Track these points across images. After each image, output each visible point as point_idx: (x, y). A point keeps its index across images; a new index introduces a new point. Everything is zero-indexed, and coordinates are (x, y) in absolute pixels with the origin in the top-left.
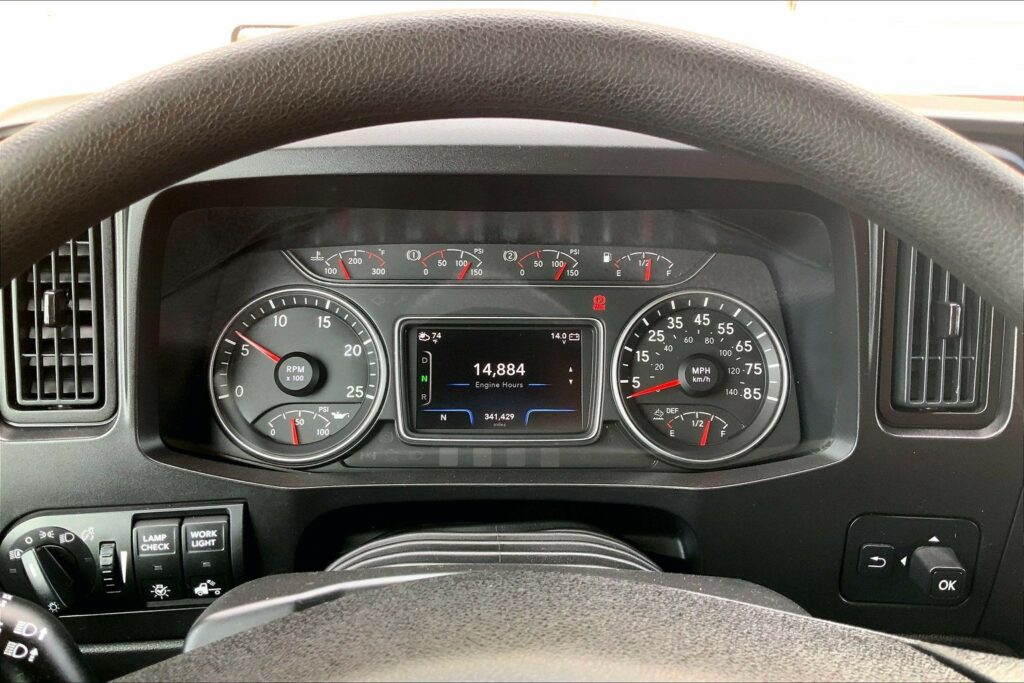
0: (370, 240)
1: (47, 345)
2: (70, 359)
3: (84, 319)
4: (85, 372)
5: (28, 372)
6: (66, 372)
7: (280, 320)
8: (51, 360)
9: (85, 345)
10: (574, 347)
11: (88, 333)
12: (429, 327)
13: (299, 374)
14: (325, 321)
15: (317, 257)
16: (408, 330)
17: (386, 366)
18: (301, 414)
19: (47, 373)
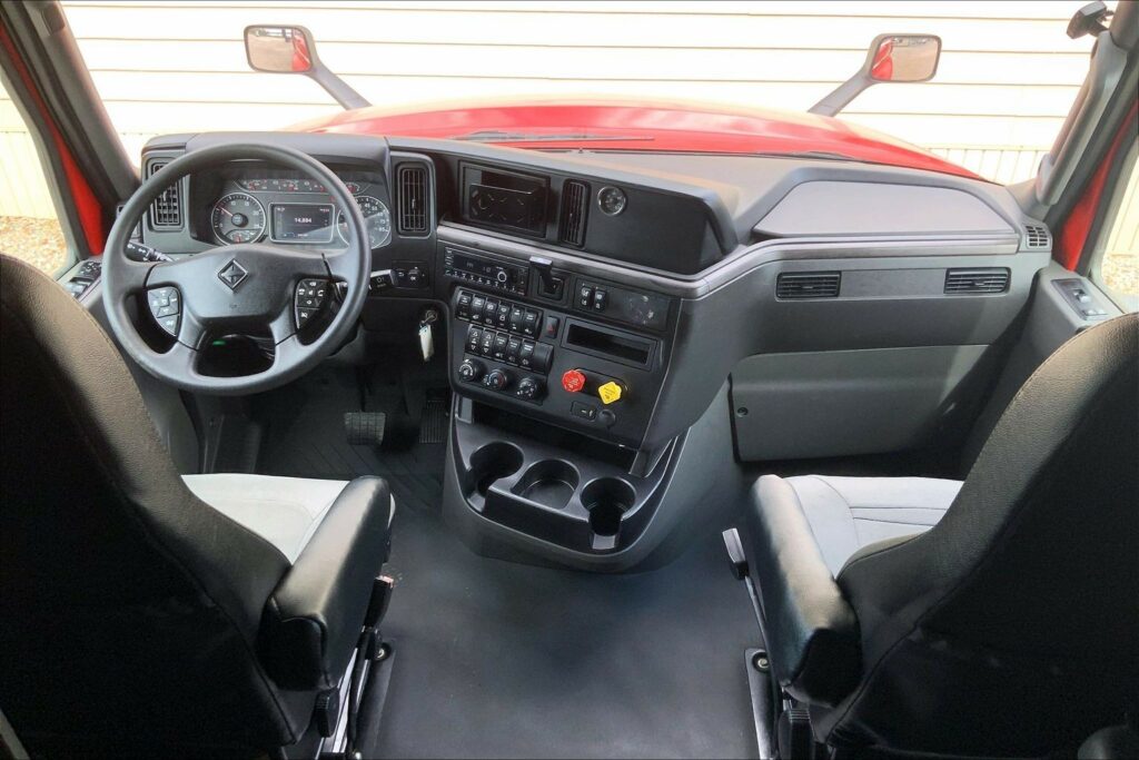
0: (262, 177)
1: (164, 207)
2: (172, 211)
3: (174, 200)
4: (175, 215)
5: (160, 215)
6: (170, 215)
7: (233, 203)
8: (166, 212)
9: (175, 208)
10: (327, 213)
11: (176, 204)
12: (280, 206)
13: (238, 220)
14: (247, 204)
15: (245, 183)
16: (273, 207)
17: (266, 219)
18: (240, 233)
19: (165, 216)
